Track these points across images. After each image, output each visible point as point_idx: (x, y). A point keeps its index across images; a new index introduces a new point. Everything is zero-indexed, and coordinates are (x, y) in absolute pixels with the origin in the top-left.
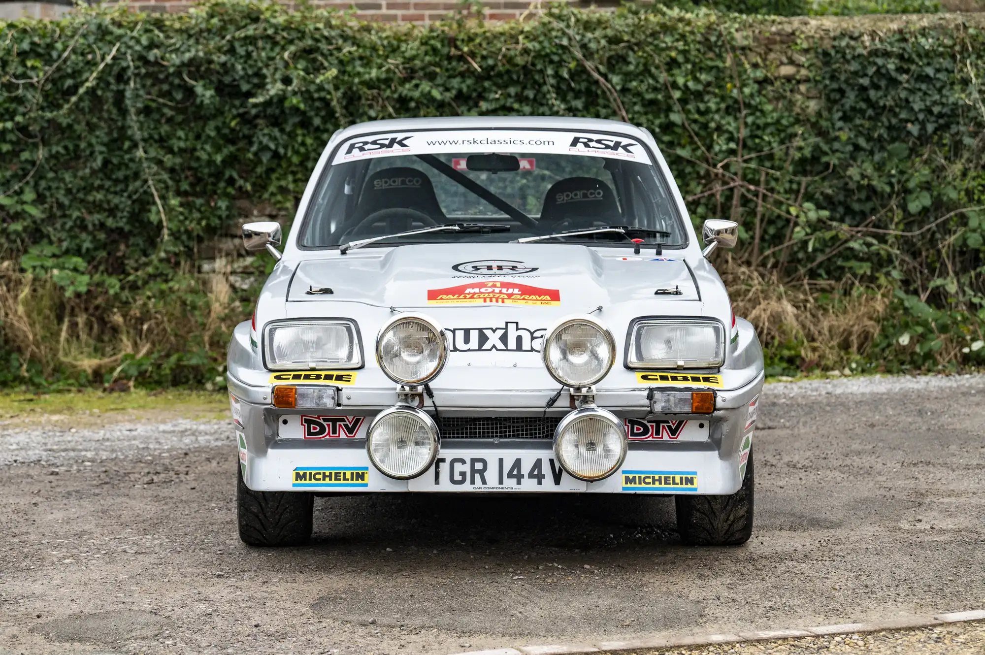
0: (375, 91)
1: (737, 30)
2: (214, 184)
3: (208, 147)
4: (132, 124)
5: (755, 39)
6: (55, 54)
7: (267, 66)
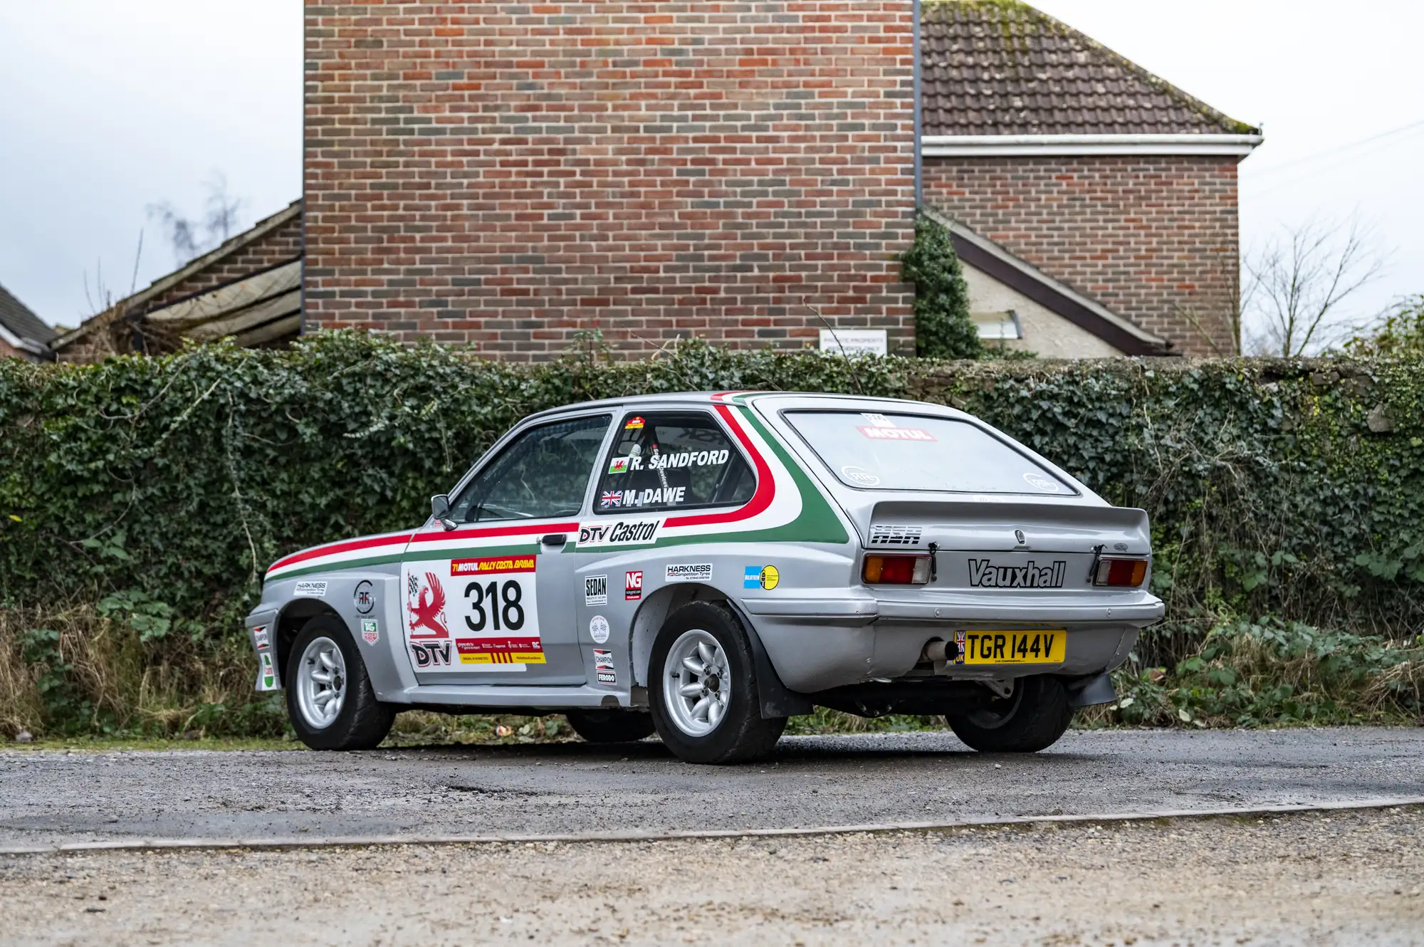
0: (491, 432)
1: (890, 371)
2: (320, 531)
3: (311, 490)
4: (228, 463)
5: (911, 381)
6: (151, 391)
7: (375, 404)
